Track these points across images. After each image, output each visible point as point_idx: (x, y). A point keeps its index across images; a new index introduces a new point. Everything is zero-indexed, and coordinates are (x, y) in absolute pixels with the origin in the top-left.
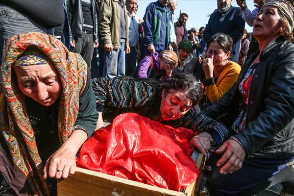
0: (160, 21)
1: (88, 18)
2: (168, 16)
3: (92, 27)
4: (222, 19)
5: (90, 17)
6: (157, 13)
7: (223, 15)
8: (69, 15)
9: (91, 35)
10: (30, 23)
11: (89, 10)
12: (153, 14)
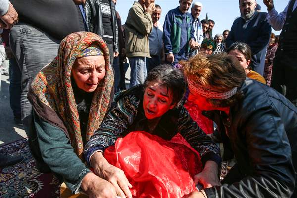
0: (180, 29)
1: (109, 29)
2: (188, 22)
3: (112, 37)
4: (245, 26)
5: (110, 27)
6: (177, 20)
7: (246, 21)
8: (90, 27)
9: (111, 45)
10: (48, 38)
11: (109, 21)
12: (172, 22)
